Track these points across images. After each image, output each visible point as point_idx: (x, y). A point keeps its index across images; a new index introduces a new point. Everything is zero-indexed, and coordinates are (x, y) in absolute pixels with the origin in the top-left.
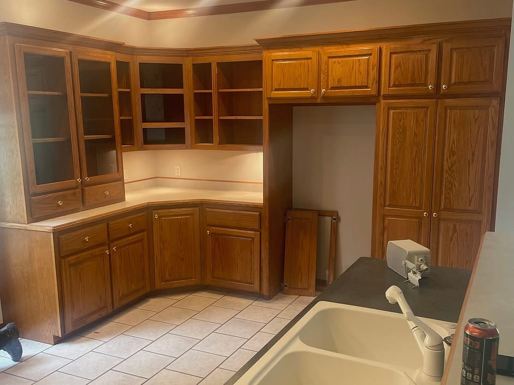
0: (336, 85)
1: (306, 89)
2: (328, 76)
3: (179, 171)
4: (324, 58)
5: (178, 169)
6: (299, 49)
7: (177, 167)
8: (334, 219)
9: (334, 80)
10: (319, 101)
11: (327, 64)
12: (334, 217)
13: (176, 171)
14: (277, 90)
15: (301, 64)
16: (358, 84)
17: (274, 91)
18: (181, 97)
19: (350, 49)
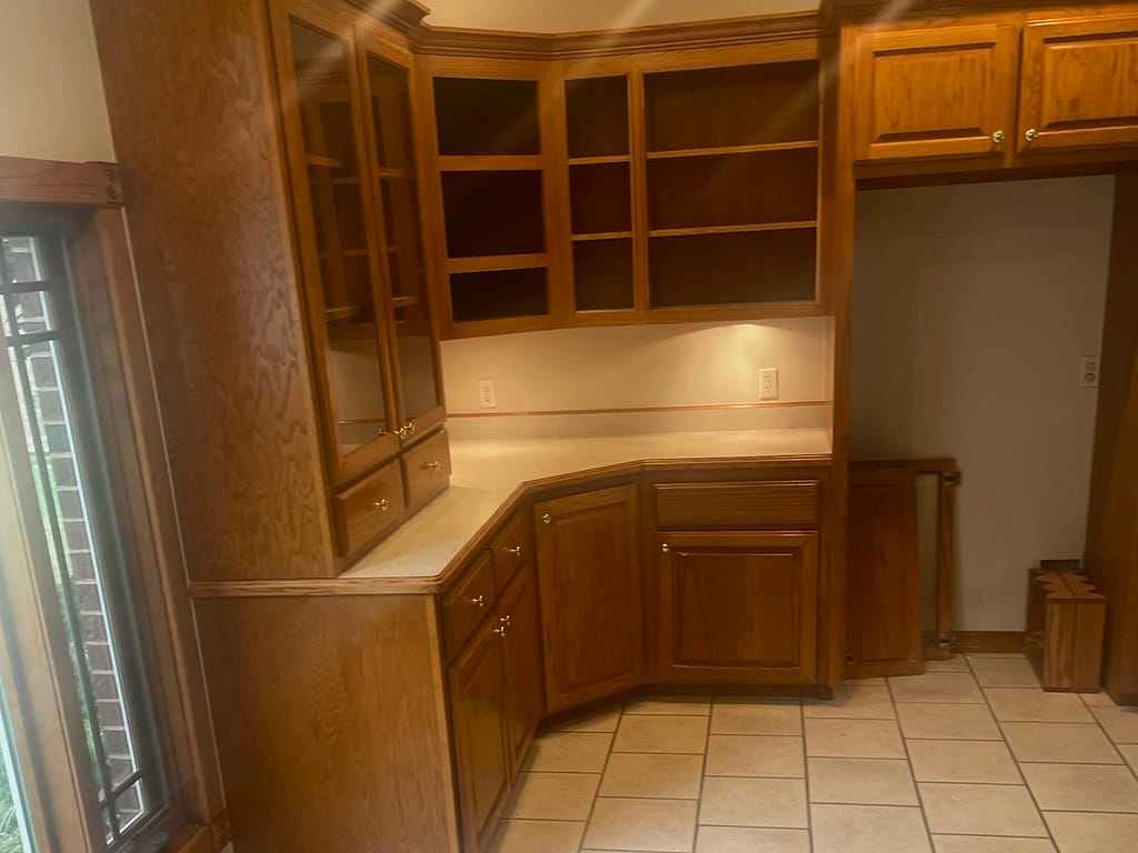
0: (1065, 116)
1: (976, 132)
2: (1041, 92)
3: (492, 394)
4: (1031, 44)
5: (487, 389)
6: (952, 19)
7: (483, 384)
8: (948, 479)
9: (1058, 102)
10: (1008, 163)
11: (1039, 58)
12: (947, 475)
13: (483, 395)
14: (885, 138)
15: (962, 61)
16: (1126, 114)
17: (877, 142)
18: (535, 177)
19: (1102, 17)
